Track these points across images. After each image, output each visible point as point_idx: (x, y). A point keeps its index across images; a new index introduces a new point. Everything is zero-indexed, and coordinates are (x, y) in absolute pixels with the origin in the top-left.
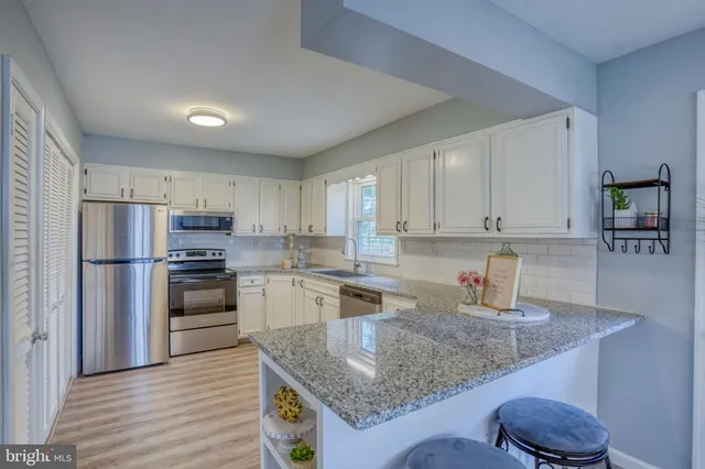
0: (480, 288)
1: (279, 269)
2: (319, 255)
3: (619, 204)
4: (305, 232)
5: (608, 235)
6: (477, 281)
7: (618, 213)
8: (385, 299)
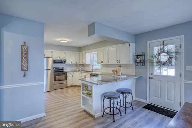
0: (116, 73)
1: (75, 71)
2: (84, 68)
3: (138, 58)
4: (81, 63)
5: (136, 63)
6: (115, 71)
7: (137, 60)
8: (99, 75)
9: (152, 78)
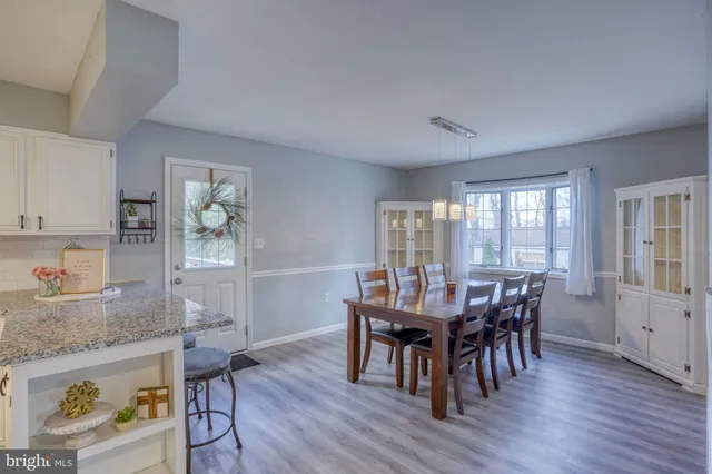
0: (58, 281)
3: (132, 213)
9: (178, 282)
